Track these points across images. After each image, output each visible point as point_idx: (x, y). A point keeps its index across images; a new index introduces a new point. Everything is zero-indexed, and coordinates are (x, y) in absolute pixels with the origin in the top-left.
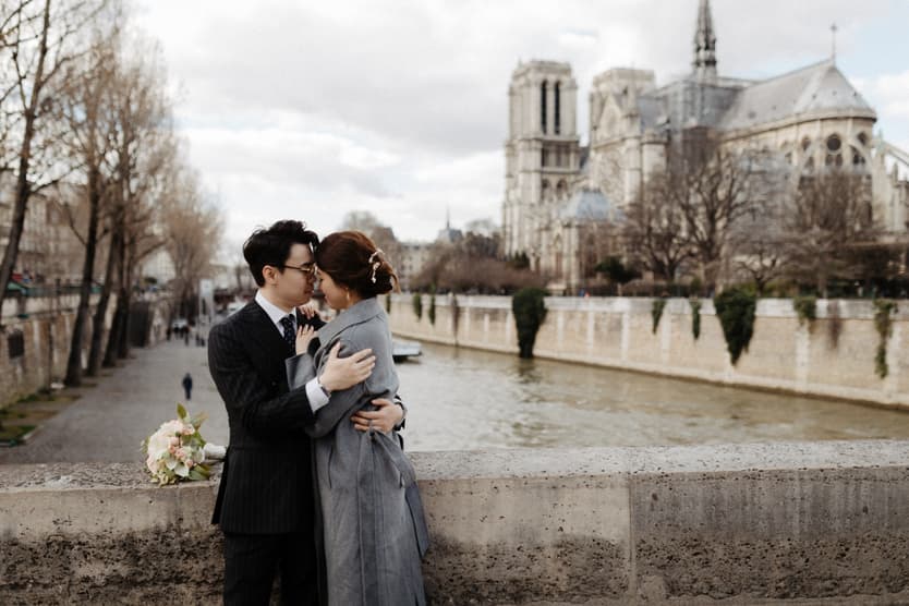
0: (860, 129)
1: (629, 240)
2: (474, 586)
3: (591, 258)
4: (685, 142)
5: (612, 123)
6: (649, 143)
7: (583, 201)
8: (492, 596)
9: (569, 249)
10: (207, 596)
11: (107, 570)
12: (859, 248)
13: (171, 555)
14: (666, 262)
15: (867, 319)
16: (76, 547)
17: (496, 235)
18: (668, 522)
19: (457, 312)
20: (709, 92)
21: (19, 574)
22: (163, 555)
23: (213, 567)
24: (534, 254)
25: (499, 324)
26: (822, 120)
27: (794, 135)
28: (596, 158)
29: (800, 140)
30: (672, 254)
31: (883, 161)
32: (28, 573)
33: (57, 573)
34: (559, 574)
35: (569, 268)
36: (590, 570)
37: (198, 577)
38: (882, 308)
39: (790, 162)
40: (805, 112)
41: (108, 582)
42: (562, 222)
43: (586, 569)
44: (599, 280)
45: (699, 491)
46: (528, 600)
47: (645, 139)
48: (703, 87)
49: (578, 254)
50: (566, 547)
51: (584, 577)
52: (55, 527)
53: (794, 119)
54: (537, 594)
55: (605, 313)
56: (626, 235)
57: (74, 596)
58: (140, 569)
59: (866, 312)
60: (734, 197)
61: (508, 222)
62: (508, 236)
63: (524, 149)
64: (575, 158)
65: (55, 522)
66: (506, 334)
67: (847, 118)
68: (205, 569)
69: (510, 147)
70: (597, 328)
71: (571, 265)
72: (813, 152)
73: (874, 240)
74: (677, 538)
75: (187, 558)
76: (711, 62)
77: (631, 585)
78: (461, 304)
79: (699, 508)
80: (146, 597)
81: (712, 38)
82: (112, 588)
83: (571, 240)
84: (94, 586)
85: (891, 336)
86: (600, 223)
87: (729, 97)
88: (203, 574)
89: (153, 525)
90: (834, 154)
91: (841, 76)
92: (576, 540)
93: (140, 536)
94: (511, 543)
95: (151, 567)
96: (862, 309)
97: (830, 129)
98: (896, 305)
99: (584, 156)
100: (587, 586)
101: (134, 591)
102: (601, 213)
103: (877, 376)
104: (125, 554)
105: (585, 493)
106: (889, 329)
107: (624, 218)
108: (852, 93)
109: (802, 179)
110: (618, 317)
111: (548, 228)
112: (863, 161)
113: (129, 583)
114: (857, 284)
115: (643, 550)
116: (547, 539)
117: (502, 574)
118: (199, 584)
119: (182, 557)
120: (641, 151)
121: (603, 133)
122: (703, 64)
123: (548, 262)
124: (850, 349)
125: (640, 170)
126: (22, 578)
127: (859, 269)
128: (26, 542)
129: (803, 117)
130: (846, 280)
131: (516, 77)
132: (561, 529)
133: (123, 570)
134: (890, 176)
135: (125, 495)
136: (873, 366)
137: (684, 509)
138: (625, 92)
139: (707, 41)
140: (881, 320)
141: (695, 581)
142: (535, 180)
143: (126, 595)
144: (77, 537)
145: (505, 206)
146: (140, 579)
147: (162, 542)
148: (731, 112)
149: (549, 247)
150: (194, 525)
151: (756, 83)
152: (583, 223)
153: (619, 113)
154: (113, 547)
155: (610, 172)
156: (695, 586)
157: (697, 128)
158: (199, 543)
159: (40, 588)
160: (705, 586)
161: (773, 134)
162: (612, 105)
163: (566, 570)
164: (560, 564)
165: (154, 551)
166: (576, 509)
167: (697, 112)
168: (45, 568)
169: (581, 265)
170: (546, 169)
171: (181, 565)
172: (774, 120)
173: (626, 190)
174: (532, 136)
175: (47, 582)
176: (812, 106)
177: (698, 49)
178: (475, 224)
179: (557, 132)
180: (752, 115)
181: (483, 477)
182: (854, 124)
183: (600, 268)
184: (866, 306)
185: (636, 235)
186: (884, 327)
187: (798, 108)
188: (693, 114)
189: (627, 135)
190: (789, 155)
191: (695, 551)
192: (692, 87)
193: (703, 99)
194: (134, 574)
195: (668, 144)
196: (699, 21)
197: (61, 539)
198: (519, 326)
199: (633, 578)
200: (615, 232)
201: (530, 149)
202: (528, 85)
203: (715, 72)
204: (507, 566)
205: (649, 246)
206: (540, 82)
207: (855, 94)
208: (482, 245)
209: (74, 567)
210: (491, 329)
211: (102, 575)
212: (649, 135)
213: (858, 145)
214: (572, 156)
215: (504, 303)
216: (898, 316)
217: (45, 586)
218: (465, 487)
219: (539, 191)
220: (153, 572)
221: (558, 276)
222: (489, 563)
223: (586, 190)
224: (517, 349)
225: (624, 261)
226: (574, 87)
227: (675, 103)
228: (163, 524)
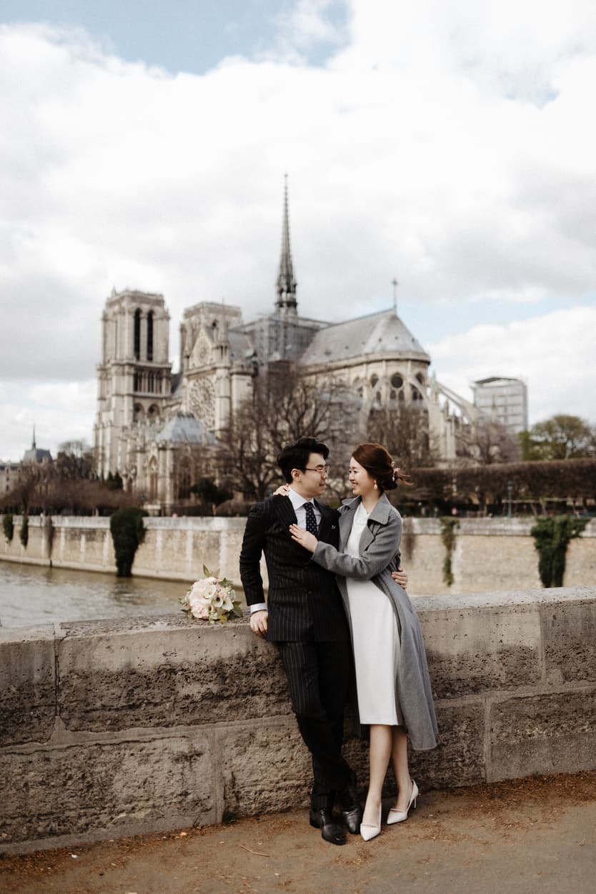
0: (417, 370)
1: (222, 463)
2: (450, 684)
3: (186, 480)
4: (270, 373)
5: (203, 353)
6: (238, 373)
7: (176, 426)
8: (461, 690)
9: (164, 471)
10: (274, 704)
11: (202, 689)
12: (424, 473)
13: (248, 674)
14: (256, 483)
15: (435, 534)
16: (180, 673)
17: (88, 456)
18: (562, 633)
19: (52, 533)
20: (291, 330)
21: (136, 697)
22: (243, 674)
23: (279, 681)
24: (126, 476)
25: (96, 544)
26: (388, 360)
27: (364, 372)
28: (188, 385)
29: (369, 377)
30: (262, 477)
31: (437, 398)
32: (143, 695)
33: (165, 693)
34: (500, 672)
35: (164, 488)
36: (519, 668)
37: (267, 690)
38: (446, 525)
39: (361, 396)
40: (373, 353)
41: (203, 698)
42: (157, 444)
43: (516, 667)
44: (193, 500)
45: (579, 612)
46: (482, 690)
47: (234, 370)
48: (286, 325)
49: (173, 475)
50: (505, 653)
51: (515, 673)
52: (164, 658)
53: (363, 359)
54: (487, 687)
55: (204, 532)
56: (218, 459)
57: (178, 711)
58: (227, 686)
59: (434, 528)
60: (317, 425)
61: (100, 444)
62: (100, 458)
63: (117, 373)
64: (167, 384)
65: (165, 655)
66: (104, 554)
67: (407, 360)
68: (273, 684)
69: (104, 371)
70: (195, 546)
71: (165, 485)
72: (381, 388)
73: (433, 466)
74: (567, 643)
75: (260, 676)
76: (292, 304)
77: (543, 677)
78: (56, 525)
79: (579, 624)
80: (230, 707)
81: (292, 283)
82: (206, 703)
83: (166, 462)
84: (193, 702)
85: (455, 549)
86: (194, 446)
87: (307, 334)
88: (272, 688)
89: (237, 653)
90: (397, 391)
91: (401, 323)
92: (511, 648)
93: (227, 662)
94: (472, 653)
95: (235, 684)
96: (431, 525)
97: (393, 369)
98: (458, 522)
99: (175, 382)
100: (517, 679)
101: (222, 703)
102: (195, 437)
103: (445, 584)
104: (216, 675)
105: (515, 617)
106: (453, 542)
107: (216, 442)
108: (411, 338)
109: (372, 411)
110: (215, 535)
111: (143, 451)
112: (421, 398)
113: (220, 697)
114: (420, 504)
115: (549, 652)
116: (493, 648)
117: (467, 674)
118: (268, 695)
119: (257, 676)
120: (231, 381)
121: (195, 362)
122: (285, 305)
123: (142, 483)
124: (423, 562)
125: (230, 398)
126: (138, 700)
127: (424, 491)
128: (141, 671)
129: (372, 358)
130: (412, 500)
131: (111, 304)
132: (501, 641)
133: (215, 688)
134: (443, 411)
135: (216, 631)
136: (441, 575)
137: (571, 624)
138: (214, 324)
139: (287, 283)
140: (447, 535)
141: (579, 671)
142: (127, 404)
143: (215, 707)
144: (181, 665)
145: (97, 429)
146: (226, 694)
147: (243, 665)
148: (309, 349)
149: (144, 468)
150: (266, 651)
151: (330, 325)
152: (177, 446)
153: (210, 345)
154: (207, 671)
155: (202, 398)
156: (579, 674)
157: (280, 362)
158: (269, 664)
159: (152, 706)
160: (585, 674)
161: (346, 371)
162: (203, 336)
163: (505, 669)
164: (501, 664)
165: (237, 673)
166: (510, 627)
167: (281, 346)
168: (156, 690)
169: (175, 486)
170: (139, 393)
171: (256, 681)
172: (348, 359)
173: (217, 417)
174: (125, 362)
175: (158, 701)
176: (379, 348)
177: (281, 291)
178: (68, 445)
179: (150, 359)
180: (328, 353)
181: (453, 608)
182: (412, 365)
183: (195, 489)
184: (434, 523)
185: (229, 459)
186: (449, 541)
187: (367, 349)
188: (276, 349)
189: (217, 365)
190: (361, 390)
191: (578, 652)
192: (275, 324)
193: (286, 336)
194: (222, 691)
195: (255, 375)
196: (281, 267)
197: (168, 667)
198: (117, 545)
199: (544, 672)
200: (208, 456)
201: (123, 374)
202: (122, 312)
203: (296, 313)
204: (470, 668)
205: (240, 469)
206: (134, 310)
207: (413, 340)
208: (76, 466)
209: (178, 688)
210: (87, 549)
211: (199, 693)
212: (238, 366)
213: (416, 384)
214: (164, 381)
215: (103, 523)
216: (460, 532)
217: (156, 705)
218: (443, 616)
219: (131, 415)
220: (236, 688)
221: (152, 497)
222: (459, 667)
223: (180, 415)
224: (115, 569)
225: (217, 482)
226: (166, 317)
227: (262, 338)
228: (244, 651)
